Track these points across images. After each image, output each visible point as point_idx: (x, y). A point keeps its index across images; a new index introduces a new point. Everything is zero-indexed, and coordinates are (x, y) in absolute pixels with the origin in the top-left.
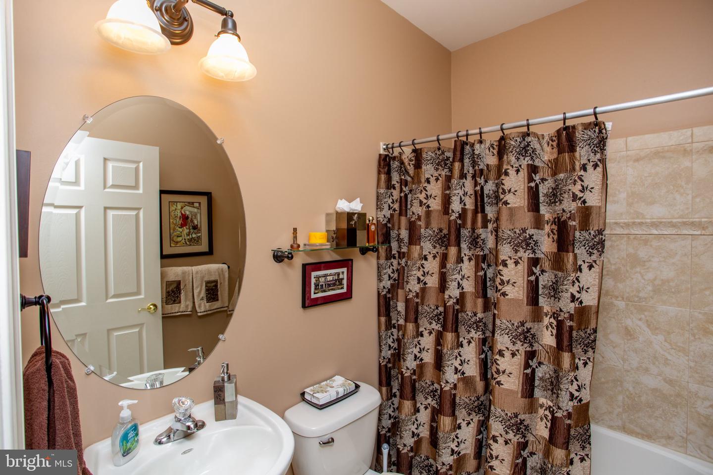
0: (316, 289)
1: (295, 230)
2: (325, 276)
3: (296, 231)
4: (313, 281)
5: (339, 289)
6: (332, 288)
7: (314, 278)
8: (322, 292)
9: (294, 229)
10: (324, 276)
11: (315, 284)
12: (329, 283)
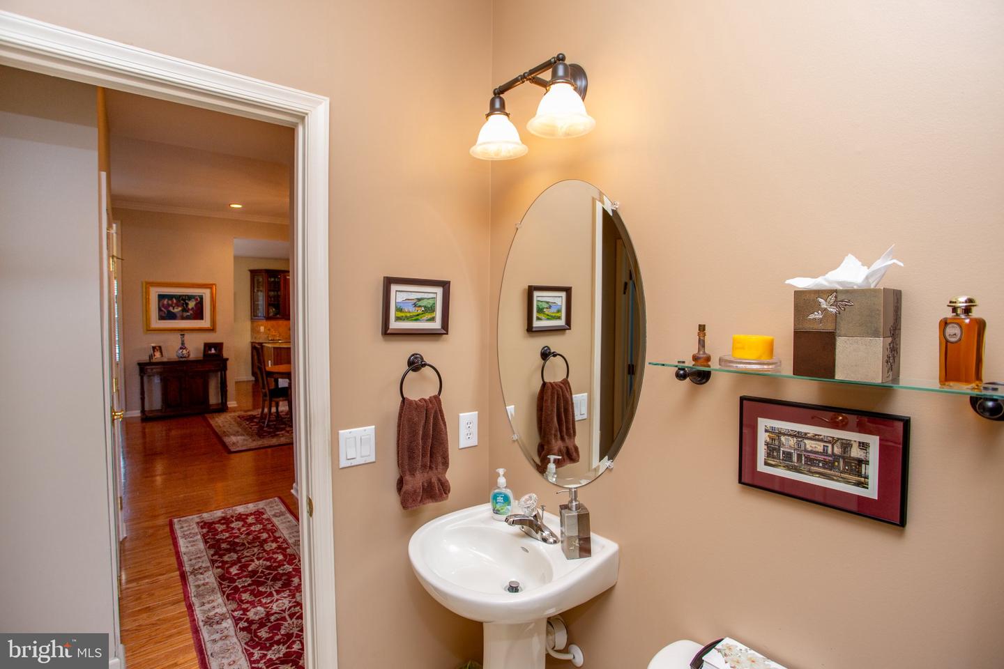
0: (769, 455)
1: (702, 328)
2: (800, 436)
3: (704, 330)
4: (762, 437)
5: (848, 483)
6: (822, 470)
7: (766, 431)
8: (789, 468)
9: (700, 326)
10: (795, 436)
11: (767, 444)
12: (812, 456)
